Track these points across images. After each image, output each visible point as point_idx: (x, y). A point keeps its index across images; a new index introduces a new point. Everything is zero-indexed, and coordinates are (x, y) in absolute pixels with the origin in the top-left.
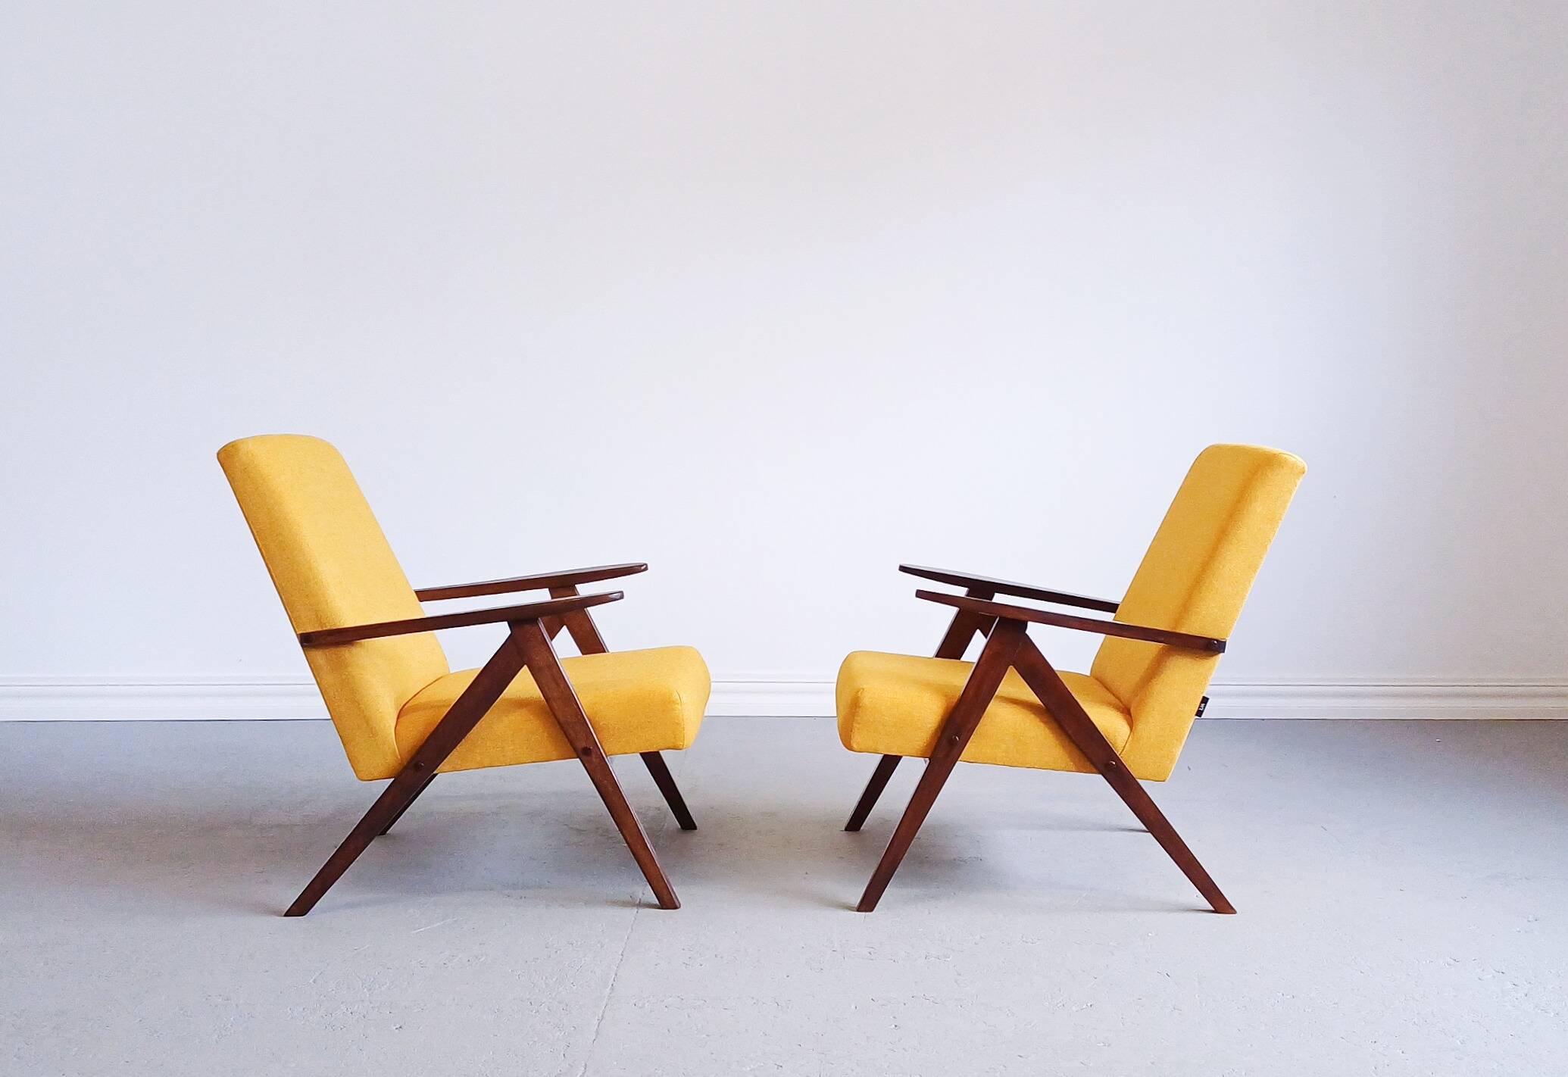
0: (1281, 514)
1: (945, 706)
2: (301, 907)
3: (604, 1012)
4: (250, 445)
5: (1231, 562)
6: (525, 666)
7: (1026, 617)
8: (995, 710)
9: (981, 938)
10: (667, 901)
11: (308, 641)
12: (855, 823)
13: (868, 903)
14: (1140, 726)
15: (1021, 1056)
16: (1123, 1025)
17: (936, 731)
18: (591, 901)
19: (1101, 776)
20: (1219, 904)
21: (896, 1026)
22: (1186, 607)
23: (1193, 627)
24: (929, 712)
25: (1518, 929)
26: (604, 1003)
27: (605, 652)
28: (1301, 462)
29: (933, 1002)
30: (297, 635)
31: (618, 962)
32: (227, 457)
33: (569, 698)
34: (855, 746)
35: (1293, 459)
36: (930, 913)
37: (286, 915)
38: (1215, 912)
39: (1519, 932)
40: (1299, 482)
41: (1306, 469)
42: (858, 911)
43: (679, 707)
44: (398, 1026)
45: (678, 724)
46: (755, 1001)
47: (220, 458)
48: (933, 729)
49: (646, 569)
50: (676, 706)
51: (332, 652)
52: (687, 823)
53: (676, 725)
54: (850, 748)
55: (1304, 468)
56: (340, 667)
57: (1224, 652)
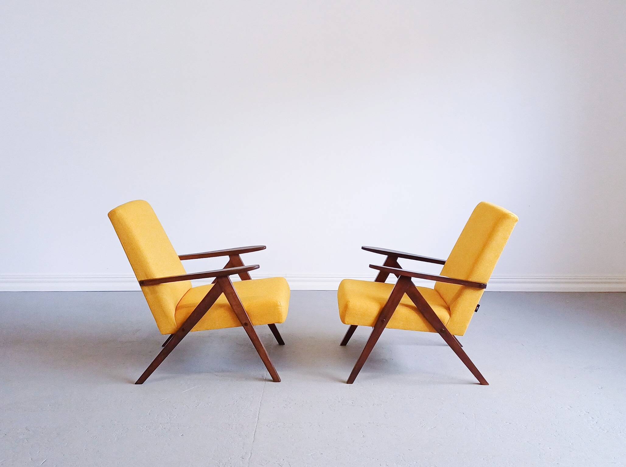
0: (508, 236)
1: (380, 308)
2: (141, 381)
3: (256, 429)
4: (120, 211)
5: (489, 254)
6: (223, 293)
7: (411, 275)
8: (399, 309)
9: (393, 396)
10: (276, 379)
11: (142, 283)
12: (345, 342)
13: (351, 380)
14: (453, 315)
15: (409, 450)
16: (447, 436)
17: (377, 317)
18: (248, 378)
19: (438, 334)
20: (482, 381)
21: (363, 436)
22: (472, 271)
23: (474, 279)
24: (374, 310)
25: (595, 393)
26: (256, 425)
27: (250, 279)
28: (516, 217)
29: (376, 425)
30: (138, 281)
31: (259, 406)
32: (112, 215)
33: (239, 305)
34: (346, 322)
35: (513, 216)
36: (374, 384)
37: (135, 384)
38: (481, 384)
39: (595, 394)
40: (515, 224)
41: (518, 219)
42: (347, 383)
43: (280, 308)
44: (182, 435)
45: (280, 314)
46: (311, 424)
47: (109, 216)
48: (375, 316)
49: (265, 248)
50: (279, 307)
51: (151, 287)
52: (281, 342)
53: (279, 314)
54: (344, 323)
55: (517, 219)
56: (154, 292)
57: (485, 288)
